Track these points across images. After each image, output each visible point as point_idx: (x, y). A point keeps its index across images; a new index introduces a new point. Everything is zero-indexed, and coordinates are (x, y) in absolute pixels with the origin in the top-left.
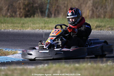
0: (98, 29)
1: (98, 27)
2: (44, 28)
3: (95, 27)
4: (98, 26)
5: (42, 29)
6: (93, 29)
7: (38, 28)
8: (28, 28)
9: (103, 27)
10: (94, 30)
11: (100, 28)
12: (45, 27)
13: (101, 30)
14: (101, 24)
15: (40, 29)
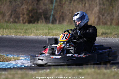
0: (104, 36)
1: (104, 34)
2: (47, 34)
3: (100, 34)
4: (104, 33)
5: (46, 35)
6: (98, 36)
7: (42, 35)
8: (32, 34)
9: (109, 34)
10: (100, 37)
11: (106, 35)
12: (49, 33)
13: (107, 37)
14: (107, 31)
15: (44, 35)
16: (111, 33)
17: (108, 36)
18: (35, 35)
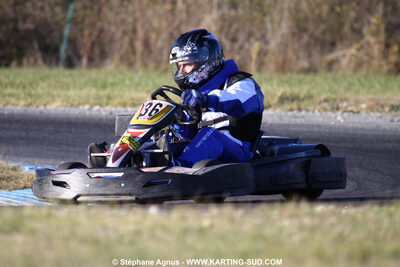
0: (287, 106)
1: (287, 99)
2: (105, 100)
3: (276, 100)
4: (288, 95)
6: (270, 106)
7: (88, 103)
8: (53, 100)
9: (303, 100)
10: (275, 109)
11: (295, 103)
12: (109, 98)
13: (300, 110)
14: (296, 90)
15: (95, 104)
16: (310, 97)
17: (302, 105)
18: (65, 103)
